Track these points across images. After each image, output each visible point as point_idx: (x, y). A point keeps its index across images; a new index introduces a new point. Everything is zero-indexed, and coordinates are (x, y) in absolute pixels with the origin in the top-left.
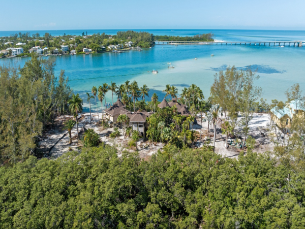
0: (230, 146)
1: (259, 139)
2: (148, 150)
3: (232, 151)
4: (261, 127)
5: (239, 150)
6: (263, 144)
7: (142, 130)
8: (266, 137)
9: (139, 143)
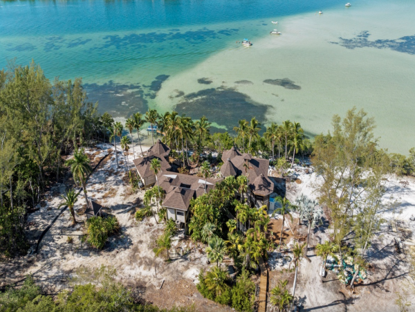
0: (329, 273)
1: (387, 260)
2: (185, 263)
3: (330, 289)
4: (398, 223)
5: (344, 290)
6: (393, 276)
7: (182, 219)
8: (402, 256)
9: (175, 242)
